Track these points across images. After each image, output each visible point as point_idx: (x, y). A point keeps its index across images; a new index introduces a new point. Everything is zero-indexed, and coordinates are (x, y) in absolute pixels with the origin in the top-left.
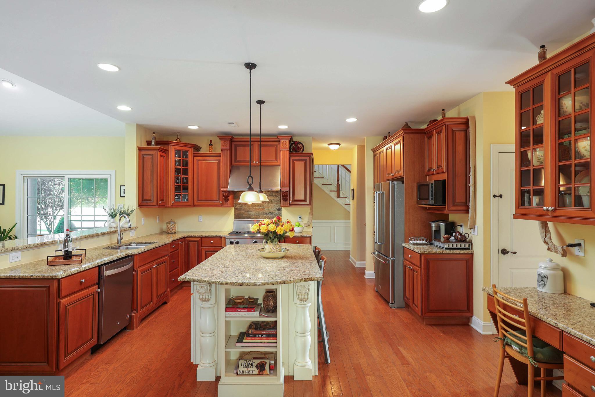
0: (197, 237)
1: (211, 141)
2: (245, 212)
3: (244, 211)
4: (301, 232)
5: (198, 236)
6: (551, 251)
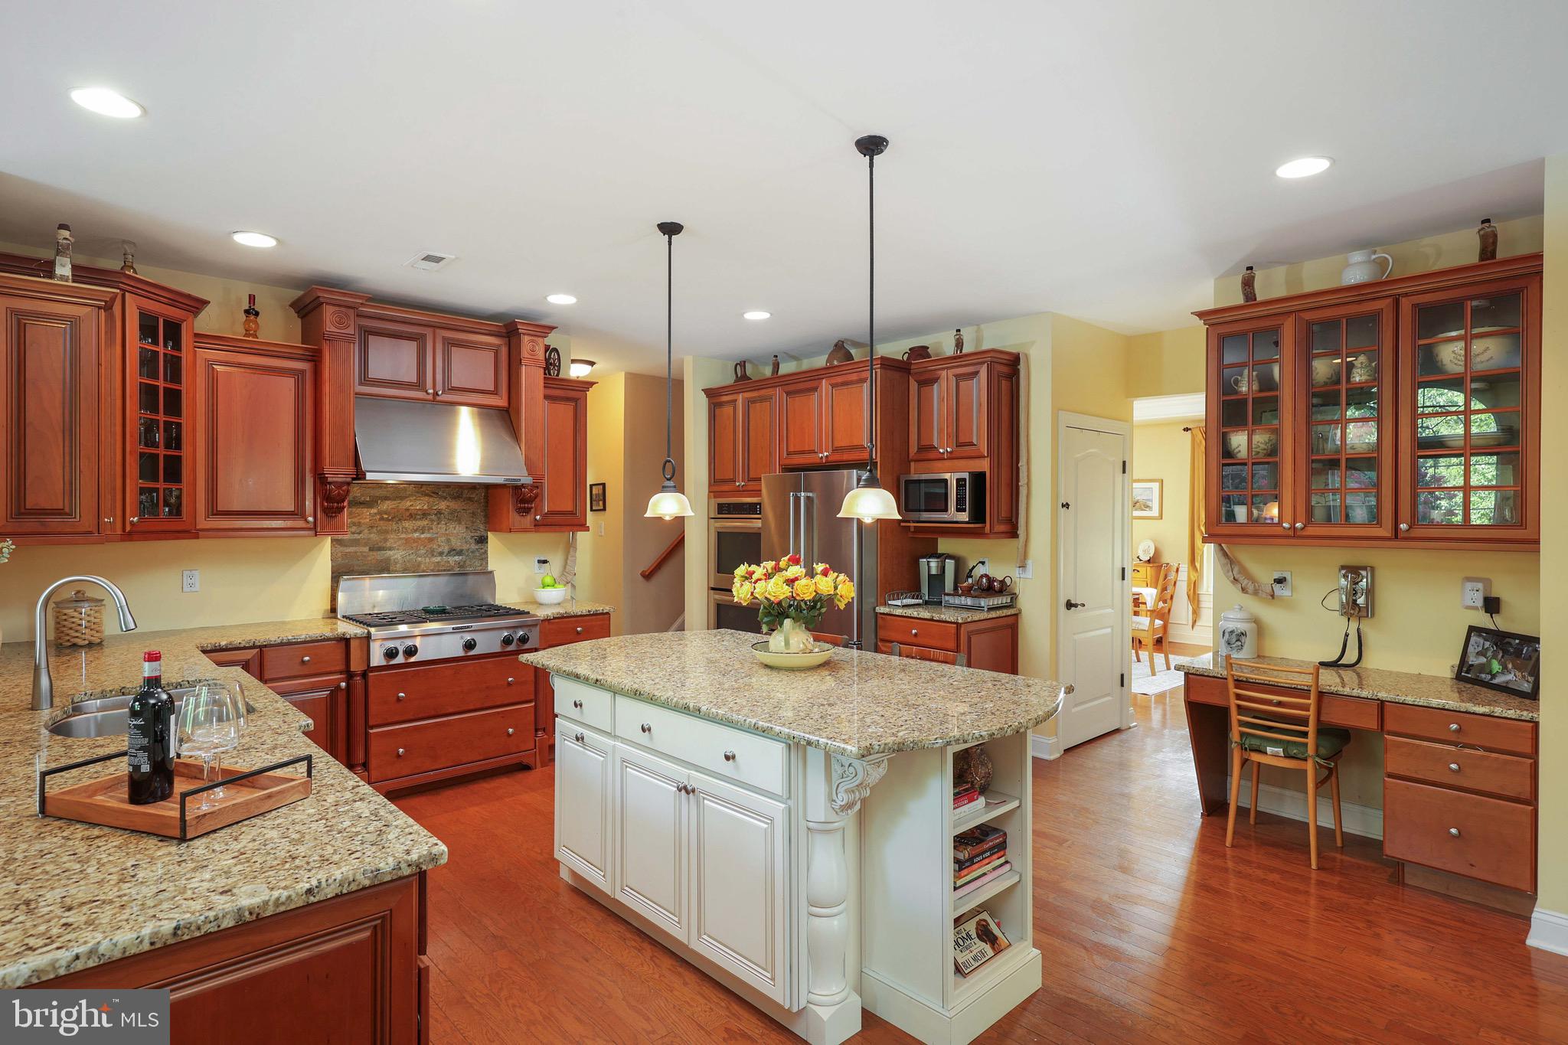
0: (245, 648)
1: (252, 299)
2: (370, 550)
3: (366, 549)
4: (559, 604)
5: (251, 644)
6: (1247, 593)
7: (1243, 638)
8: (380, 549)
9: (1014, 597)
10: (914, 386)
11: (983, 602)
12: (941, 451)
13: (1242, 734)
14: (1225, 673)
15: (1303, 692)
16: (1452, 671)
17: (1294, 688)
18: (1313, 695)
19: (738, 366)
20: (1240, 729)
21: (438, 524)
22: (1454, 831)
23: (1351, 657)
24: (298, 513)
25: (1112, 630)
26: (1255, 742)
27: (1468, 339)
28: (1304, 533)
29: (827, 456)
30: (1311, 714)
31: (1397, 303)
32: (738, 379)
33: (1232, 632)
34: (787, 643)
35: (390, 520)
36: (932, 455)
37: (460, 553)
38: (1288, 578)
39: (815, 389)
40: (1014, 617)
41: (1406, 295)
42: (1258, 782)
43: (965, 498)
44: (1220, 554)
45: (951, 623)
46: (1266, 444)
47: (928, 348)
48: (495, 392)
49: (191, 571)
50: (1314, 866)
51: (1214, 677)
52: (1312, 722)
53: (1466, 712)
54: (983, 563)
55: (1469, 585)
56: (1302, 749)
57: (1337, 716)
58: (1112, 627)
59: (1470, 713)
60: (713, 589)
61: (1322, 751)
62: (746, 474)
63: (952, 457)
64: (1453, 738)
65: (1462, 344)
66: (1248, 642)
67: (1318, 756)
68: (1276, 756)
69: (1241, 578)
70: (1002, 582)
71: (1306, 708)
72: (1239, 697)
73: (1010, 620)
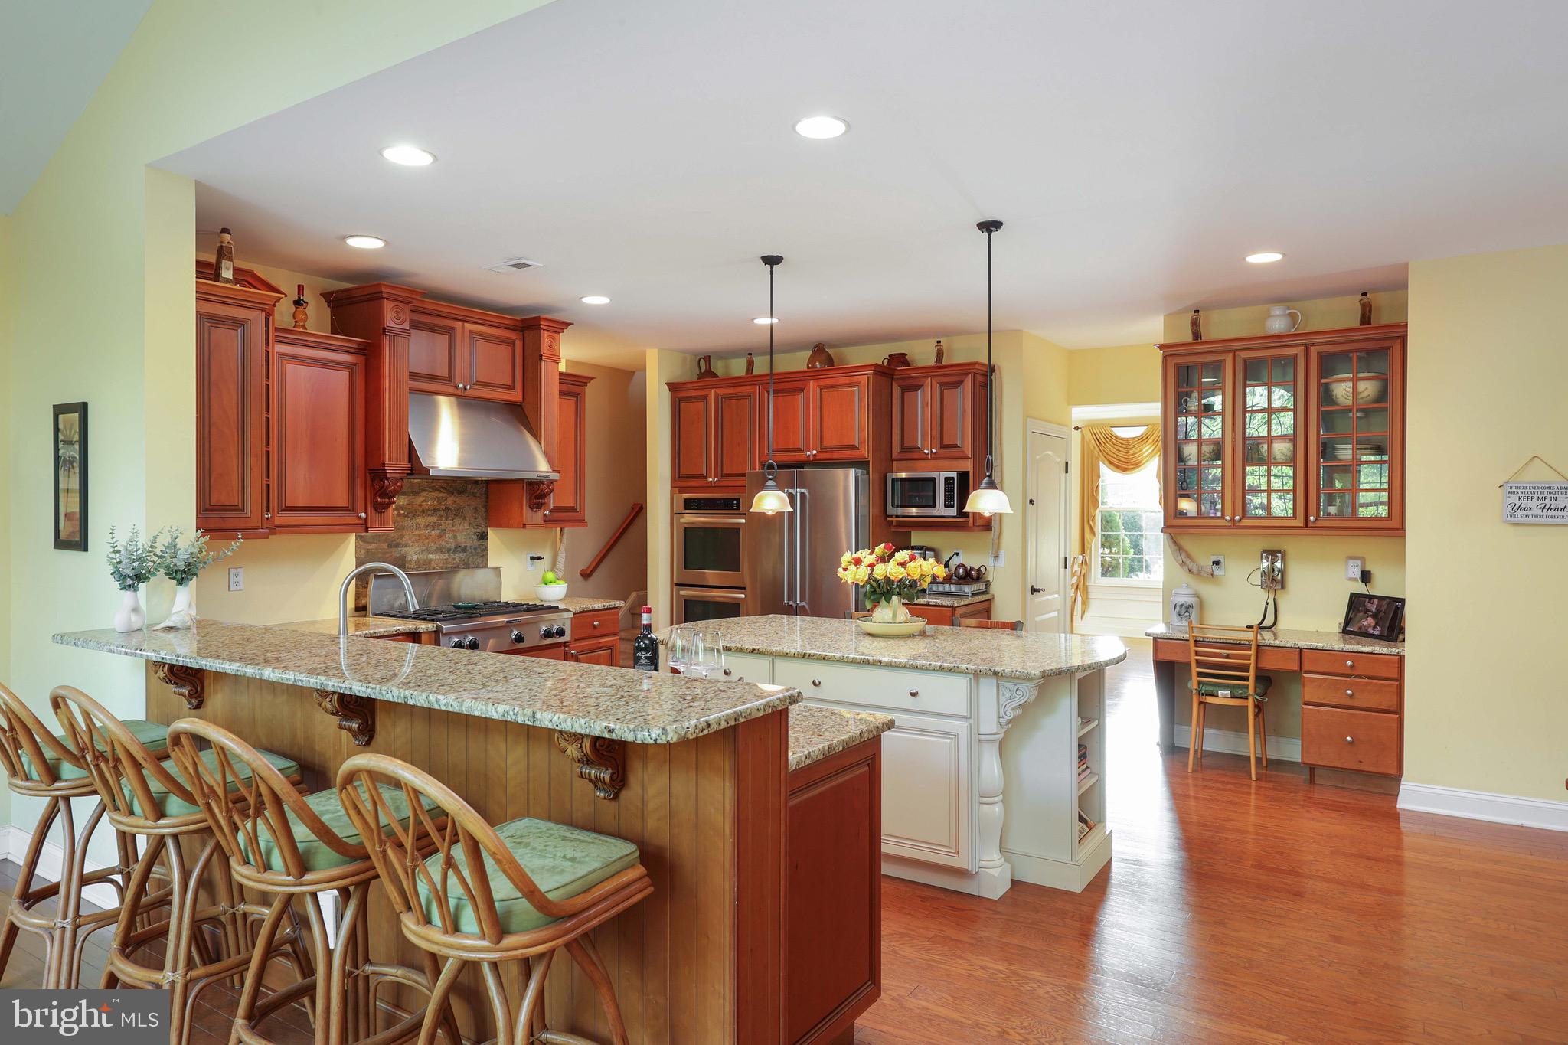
7: (1191, 609)
8: (397, 546)
9: (988, 585)
10: (897, 391)
11: (967, 589)
12: (926, 451)
13: (1199, 683)
14: (1187, 636)
15: (1246, 646)
16: (1339, 627)
17: (1239, 644)
18: (1253, 648)
19: (702, 361)
20: (1199, 678)
21: (446, 520)
22: (1349, 738)
23: (1269, 621)
24: (351, 509)
25: (1058, 613)
26: (1210, 688)
27: (1355, 381)
28: (1242, 524)
29: (815, 455)
30: (1252, 662)
31: (1307, 348)
32: (701, 376)
33: (1182, 605)
34: (894, 616)
35: (406, 516)
36: (916, 454)
37: (464, 550)
38: (1222, 561)
39: (802, 390)
40: (987, 603)
41: (1313, 344)
42: (1203, 727)
43: (954, 495)
44: (1171, 542)
45: (947, 606)
46: (1210, 453)
47: (906, 355)
48: (511, 387)
49: (236, 568)
50: (1254, 778)
51: (1178, 639)
52: (1252, 668)
53: (1357, 652)
54: (957, 554)
55: (1351, 563)
56: (1245, 690)
57: (1270, 663)
58: (1058, 610)
59: (1360, 652)
60: (677, 585)
61: (1259, 691)
62: (719, 469)
63: (936, 457)
64: (1349, 672)
65: (1350, 384)
66: (1194, 612)
67: (1256, 694)
68: (1225, 697)
69: (1188, 561)
70: (979, 570)
71: (1248, 658)
72: (1197, 653)
73: (986, 605)
